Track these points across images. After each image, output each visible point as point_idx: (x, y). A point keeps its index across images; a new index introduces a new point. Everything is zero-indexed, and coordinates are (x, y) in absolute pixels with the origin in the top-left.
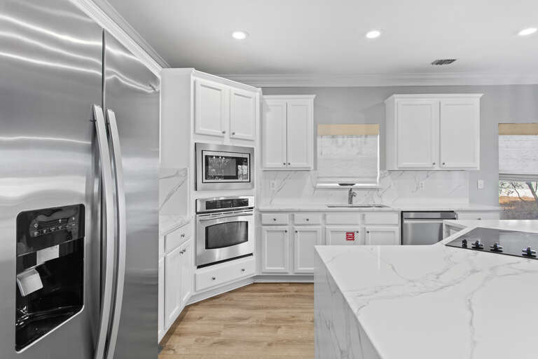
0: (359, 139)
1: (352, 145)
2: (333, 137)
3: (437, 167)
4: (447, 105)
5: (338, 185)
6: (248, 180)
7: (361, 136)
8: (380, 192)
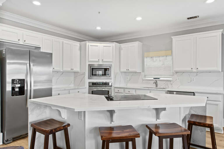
0: (163, 58)
1: (160, 61)
2: (152, 57)
3: (194, 70)
4: (200, 38)
5: (153, 78)
6: (109, 76)
7: (164, 56)
8: (172, 82)
